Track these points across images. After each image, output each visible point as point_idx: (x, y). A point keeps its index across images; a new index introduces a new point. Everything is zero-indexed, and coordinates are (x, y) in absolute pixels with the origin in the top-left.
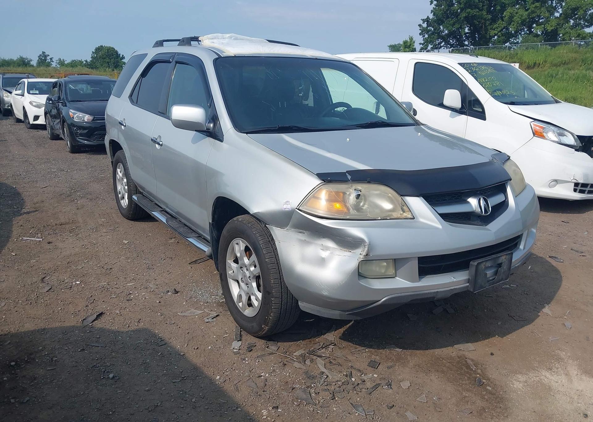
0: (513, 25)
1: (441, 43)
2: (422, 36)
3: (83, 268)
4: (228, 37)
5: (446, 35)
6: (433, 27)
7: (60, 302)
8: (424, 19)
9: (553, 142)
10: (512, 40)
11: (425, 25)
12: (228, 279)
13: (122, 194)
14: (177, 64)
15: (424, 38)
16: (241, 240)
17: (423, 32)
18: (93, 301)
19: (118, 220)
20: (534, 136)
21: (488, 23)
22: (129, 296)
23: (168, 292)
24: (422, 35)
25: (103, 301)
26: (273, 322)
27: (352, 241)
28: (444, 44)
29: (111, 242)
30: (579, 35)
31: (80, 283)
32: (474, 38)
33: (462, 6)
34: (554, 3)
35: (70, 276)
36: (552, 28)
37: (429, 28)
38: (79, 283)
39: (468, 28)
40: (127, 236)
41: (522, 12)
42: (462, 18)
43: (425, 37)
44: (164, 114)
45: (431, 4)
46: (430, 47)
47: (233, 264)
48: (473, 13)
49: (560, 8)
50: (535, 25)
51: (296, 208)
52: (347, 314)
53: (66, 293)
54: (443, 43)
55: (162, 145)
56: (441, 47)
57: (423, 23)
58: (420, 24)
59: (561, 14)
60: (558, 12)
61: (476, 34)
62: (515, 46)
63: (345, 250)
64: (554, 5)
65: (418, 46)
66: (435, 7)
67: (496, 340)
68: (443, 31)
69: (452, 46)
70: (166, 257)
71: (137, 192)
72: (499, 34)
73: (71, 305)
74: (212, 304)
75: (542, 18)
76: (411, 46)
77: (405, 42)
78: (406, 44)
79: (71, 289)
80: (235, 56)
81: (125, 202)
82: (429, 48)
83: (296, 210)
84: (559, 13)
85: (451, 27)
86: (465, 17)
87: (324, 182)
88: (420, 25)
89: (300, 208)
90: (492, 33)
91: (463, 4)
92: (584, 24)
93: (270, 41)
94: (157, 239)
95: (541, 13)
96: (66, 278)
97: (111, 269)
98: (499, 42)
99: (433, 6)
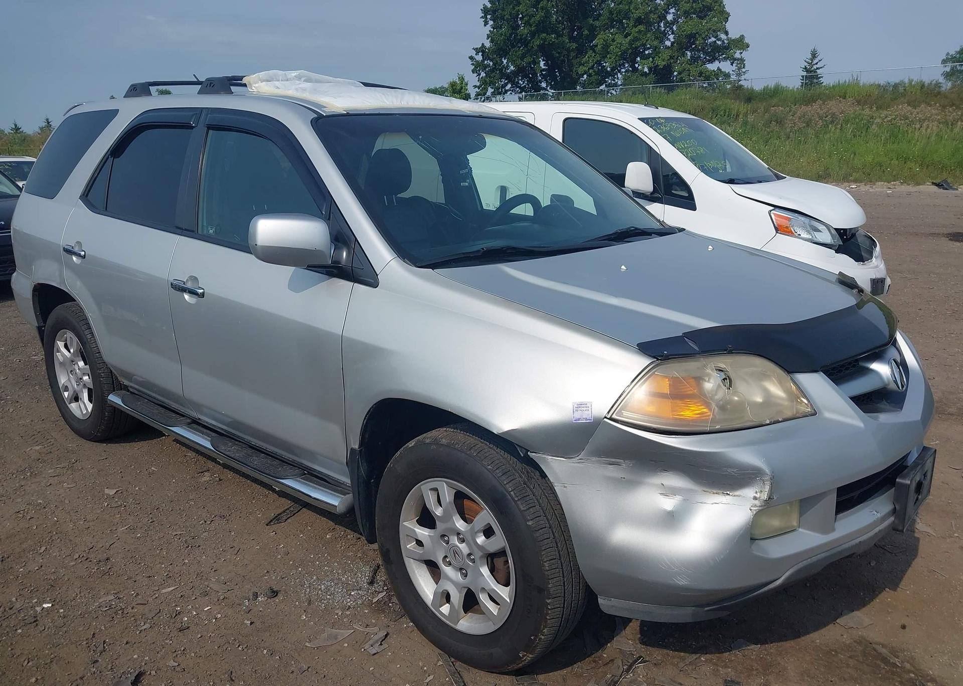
0: (610, 58)
1: (506, 84)
2: (476, 75)
3: (41, 567)
4: (295, 76)
5: (512, 72)
6: (491, 60)
7: (26, 662)
8: (477, 48)
9: (805, 241)
10: (610, 81)
11: (479, 58)
12: (406, 560)
13: (72, 392)
14: (211, 132)
15: (479, 78)
16: (445, 482)
17: (478, 67)
18: (104, 647)
19: (70, 444)
20: (777, 232)
21: (573, 54)
22: (178, 618)
23: (256, 595)
24: (476, 72)
25: (127, 643)
26: (545, 644)
27: (736, 475)
28: (511, 87)
29: (79, 498)
30: (701, 74)
31: (52, 605)
32: (554, 78)
33: (533, 29)
34: (662, 26)
35: (21, 592)
36: (664, 63)
37: (486, 62)
38: (50, 605)
39: (544, 62)
40: (107, 480)
41: (619, 38)
42: (536, 48)
43: (481, 76)
44: (192, 231)
45: (485, 25)
46: (490, 91)
47: (420, 529)
48: (551, 40)
49: (670, 34)
50: (638, 59)
51: (605, 417)
52: (706, 611)
53: (30, 635)
54: (509, 86)
55: (203, 295)
56: (506, 92)
57: (476, 54)
58: (471, 56)
59: (673, 43)
60: (668, 39)
61: (556, 72)
62: (613, 89)
63: (715, 491)
64: (663, 29)
65: (473, 92)
66: (492, 30)
67: (887, 596)
68: (507, 67)
69: (522, 89)
70: (213, 516)
71: (117, 386)
72: (591, 71)
73: (54, 667)
74: (359, 609)
75: (649, 48)
76: (463, 90)
77: (453, 85)
78: (454, 87)
79: (37, 625)
80: (348, 115)
81: (84, 408)
82: (489, 93)
83: (605, 419)
84: (670, 41)
85: (520, 60)
86: (539, 46)
87: (656, 360)
88: (471, 58)
89: (613, 416)
90: (581, 70)
91: (534, 25)
92: (705, 58)
93: (366, 85)
94: (174, 477)
95: (647, 41)
96: (14, 599)
97: (107, 560)
98: (591, 84)
99: (489, 28)
